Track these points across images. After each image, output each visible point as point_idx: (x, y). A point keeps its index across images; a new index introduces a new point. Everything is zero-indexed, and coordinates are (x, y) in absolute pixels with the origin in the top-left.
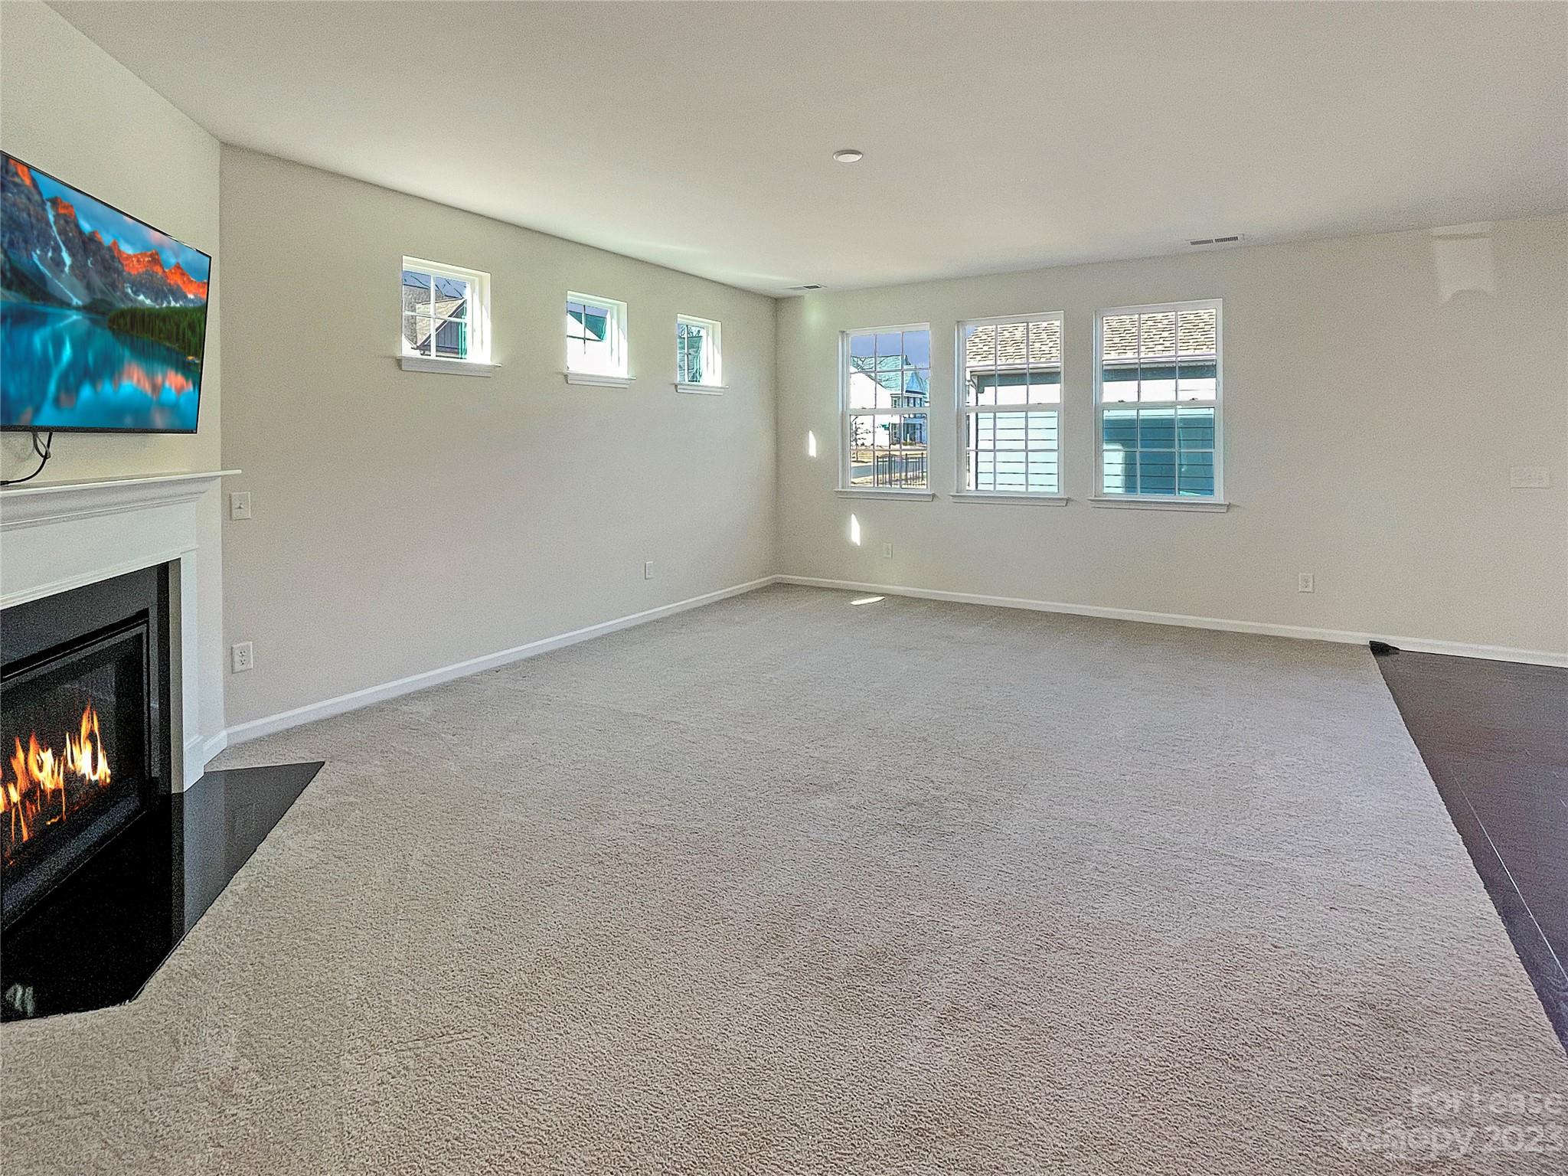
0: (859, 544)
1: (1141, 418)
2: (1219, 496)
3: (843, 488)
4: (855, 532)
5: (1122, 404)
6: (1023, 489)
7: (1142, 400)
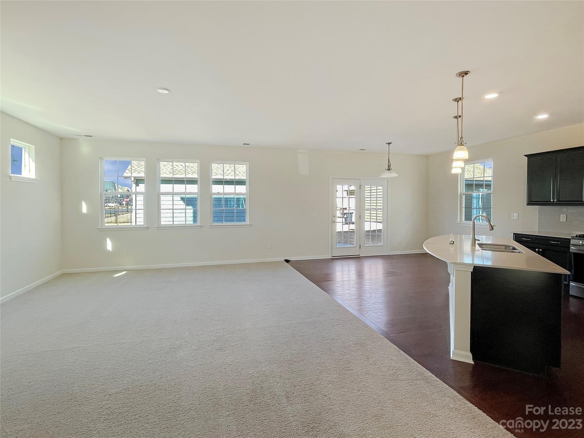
0: (111, 250)
1: (224, 197)
2: (247, 222)
3: (101, 227)
4: (109, 245)
5: (219, 193)
6: (184, 223)
7: (225, 192)
